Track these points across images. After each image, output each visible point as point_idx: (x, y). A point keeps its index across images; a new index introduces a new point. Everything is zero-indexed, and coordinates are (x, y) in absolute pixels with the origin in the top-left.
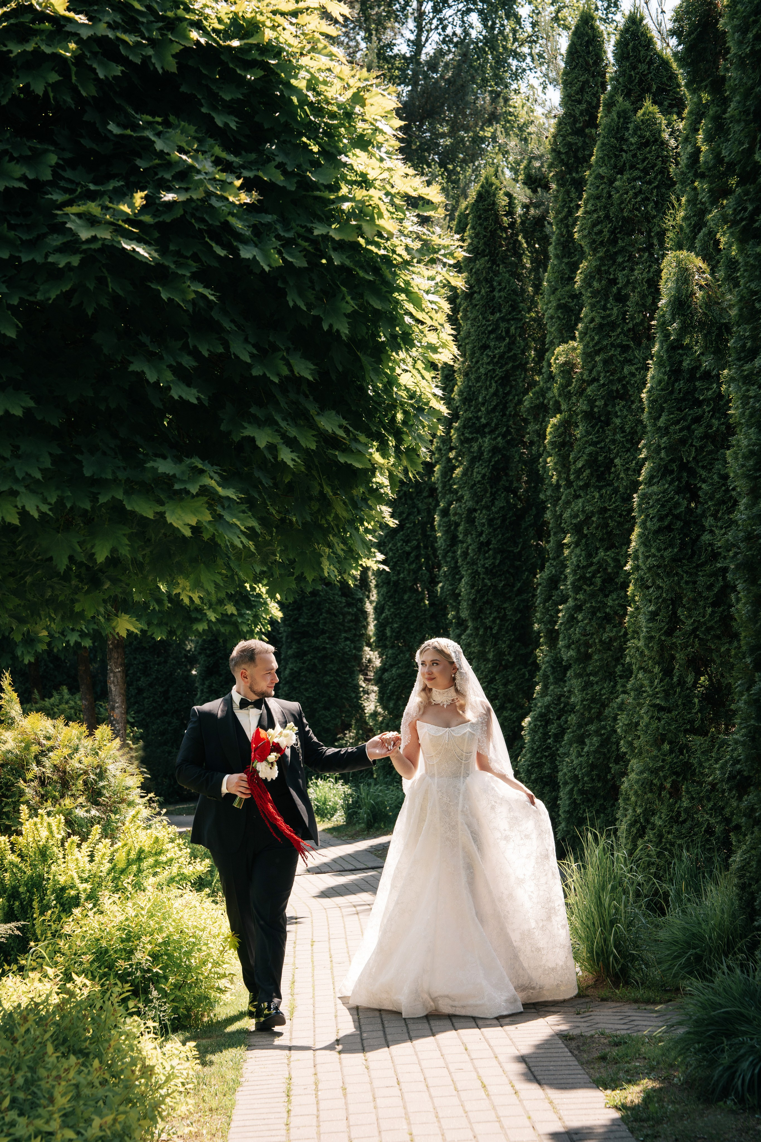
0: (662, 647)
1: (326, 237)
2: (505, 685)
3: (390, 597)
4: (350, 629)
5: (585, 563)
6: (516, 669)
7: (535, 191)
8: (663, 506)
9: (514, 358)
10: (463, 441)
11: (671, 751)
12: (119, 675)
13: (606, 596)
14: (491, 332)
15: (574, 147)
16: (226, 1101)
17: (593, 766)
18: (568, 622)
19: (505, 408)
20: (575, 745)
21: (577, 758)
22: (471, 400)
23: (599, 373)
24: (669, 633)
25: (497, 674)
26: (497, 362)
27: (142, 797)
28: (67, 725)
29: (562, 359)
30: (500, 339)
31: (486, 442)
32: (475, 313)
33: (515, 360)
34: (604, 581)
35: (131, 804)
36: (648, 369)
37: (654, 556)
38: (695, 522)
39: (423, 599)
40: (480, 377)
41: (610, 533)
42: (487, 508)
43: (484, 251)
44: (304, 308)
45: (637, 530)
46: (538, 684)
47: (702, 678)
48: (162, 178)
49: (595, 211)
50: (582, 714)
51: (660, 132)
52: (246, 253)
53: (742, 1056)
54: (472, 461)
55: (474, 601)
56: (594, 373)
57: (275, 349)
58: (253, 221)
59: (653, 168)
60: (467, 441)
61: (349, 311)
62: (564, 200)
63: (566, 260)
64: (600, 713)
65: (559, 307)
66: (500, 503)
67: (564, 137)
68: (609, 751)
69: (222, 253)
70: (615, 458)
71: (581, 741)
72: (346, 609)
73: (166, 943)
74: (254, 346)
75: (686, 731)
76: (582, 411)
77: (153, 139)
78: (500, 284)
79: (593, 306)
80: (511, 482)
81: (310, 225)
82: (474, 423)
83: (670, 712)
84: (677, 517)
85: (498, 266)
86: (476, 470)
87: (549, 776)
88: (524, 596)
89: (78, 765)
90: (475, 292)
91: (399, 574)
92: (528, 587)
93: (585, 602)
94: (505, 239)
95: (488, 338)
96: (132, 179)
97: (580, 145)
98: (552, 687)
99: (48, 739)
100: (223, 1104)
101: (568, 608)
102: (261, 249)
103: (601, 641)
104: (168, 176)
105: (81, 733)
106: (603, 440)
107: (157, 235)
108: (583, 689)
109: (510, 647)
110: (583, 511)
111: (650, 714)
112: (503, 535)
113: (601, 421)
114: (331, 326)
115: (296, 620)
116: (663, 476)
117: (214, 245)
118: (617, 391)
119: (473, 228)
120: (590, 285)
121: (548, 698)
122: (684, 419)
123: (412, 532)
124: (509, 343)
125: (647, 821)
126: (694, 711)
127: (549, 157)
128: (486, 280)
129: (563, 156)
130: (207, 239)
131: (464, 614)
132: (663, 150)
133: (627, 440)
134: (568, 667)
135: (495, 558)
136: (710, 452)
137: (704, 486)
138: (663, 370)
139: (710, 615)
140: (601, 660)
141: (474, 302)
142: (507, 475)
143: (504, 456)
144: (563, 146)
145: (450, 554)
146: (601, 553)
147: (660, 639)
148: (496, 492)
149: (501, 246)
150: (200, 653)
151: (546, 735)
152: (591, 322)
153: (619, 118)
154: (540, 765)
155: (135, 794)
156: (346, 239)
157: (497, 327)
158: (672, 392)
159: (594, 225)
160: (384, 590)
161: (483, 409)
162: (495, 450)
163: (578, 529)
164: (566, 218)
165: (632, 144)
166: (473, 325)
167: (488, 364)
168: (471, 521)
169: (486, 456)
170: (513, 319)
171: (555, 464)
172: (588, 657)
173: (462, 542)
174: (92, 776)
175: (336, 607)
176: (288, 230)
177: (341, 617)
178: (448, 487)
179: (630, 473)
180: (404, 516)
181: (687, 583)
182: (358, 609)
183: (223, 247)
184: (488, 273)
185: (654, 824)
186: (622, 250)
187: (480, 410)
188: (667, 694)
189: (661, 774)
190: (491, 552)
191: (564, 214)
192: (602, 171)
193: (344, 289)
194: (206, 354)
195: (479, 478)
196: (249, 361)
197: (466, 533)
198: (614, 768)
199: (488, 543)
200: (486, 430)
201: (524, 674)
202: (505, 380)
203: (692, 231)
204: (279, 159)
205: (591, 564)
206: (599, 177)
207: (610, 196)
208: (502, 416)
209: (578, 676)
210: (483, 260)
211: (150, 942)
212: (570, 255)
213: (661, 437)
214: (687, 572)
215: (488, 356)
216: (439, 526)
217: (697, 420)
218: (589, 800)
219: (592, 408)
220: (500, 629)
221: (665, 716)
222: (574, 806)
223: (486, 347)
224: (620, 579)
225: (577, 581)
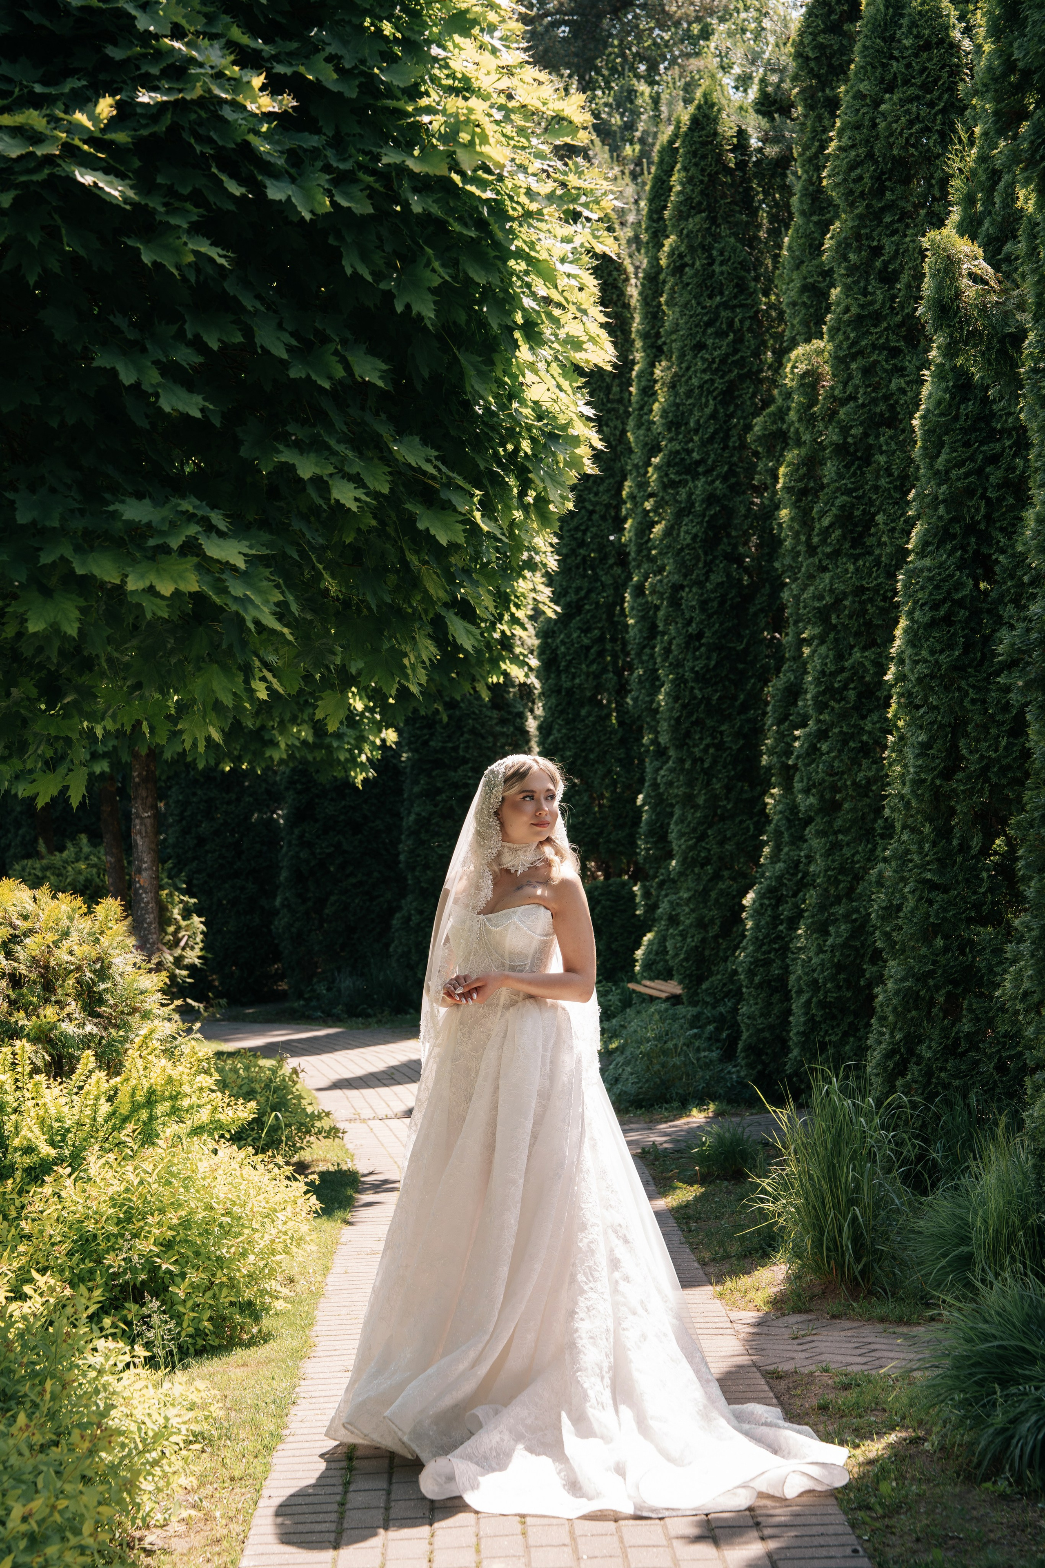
0: (937, 796)
1: (402, 170)
2: (721, 843)
3: (562, 712)
5: (833, 668)
6: (737, 820)
7: (771, 118)
8: (937, 587)
9: (741, 364)
10: (667, 484)
11: (946, 949)
12: (148, 821)
13: (864, 717)
14: (709, 324)
15: (828, 51)
16: (257, 1465)
17: (839, 967)
18: (808, 754)
19: (727, 437)
20: (814, 936)
21: (817, 954)
22: (678, 426)
23: (857, 387)
24: (947, 774)
25: (710, 827)
26: (717, 369)
27: (162, 1005)
28: (54, 897)
29: (802, 367)
30: (721, 334)
31: (699, 487)
32: (686, 296)
33: (742, 367)
34: (860, 695)
35: (146, 1015)
36: (922, 382)
37: (926, 661)
38: (989, 611)
39: (609, 715)
40: (691, 391)
41: (869, 624)
42: (700, 584)
43: (700, 203)
44: (369, 278)
45: (903, 623)
46: (765, 843)
47: (997, 842)
48: (147, 74)
49: (853, 146)
50: (825, 890)
51: (946, 28)
52: (276, 192)
53: (1023, 1414)
54: (680, 514)
55: (678, 720)
56: (850, 389)
57: (325, 340)
58: (289, 144)
59: (935, 82)
60: (673, 484)
61: (436, 284)
62: (814, 130)
63: (815, 218)
64: (851, 889)
65: (804, 288)
66: (716, 578)
67: (814, 35)
68: (863, 945)
69: (236, 190)
70: (878, 513)
71: (822, 930)
72: (498, 728)
73: (186, 1224)
74: (292, 334)
75: (970, 921)
76: (831, 444)
77: (134, 12)
78: (722, 254)
79: (847, 289)
80: (735, 547)
81: (376, 150)
82: (683, 459)
83: (946, 891)
84: (960, 603)
85: (719, 226)
86: (684, 528)
89: (66, 957)
90: (686, 265)
91: (574, 678)
92: (756, 700)
93: (833, 725)
94: (730, 186)
95: (704, 333)
96: (102, 77)
97: (835, 47)
98: (786, 849)
99: (25, 918)
100: (251, 1470)
101: (809, 735)
102: (301, 187)
103: (854, 783)
104: (155, 71)
105: (74, 911)
106: (862, 487)
107: (137, 163)
108: (828, 854)
109: (729, 788)
110: (831, 591)
111: (918, 893)
112: (721, 624)
113: (858, 459)
114: (408, 307)
115: (426, 743)
116: (941, 543)
117: (224, 178)
118: (882, 414)
119: (685, 169)
120: (846, 259)
121: (780, 865)
122: (972, 458)
123: (593, 617)
124: (734, 341)
125: (911, 1052)
126: (982, 890)
127: (792, 66)
128: (703, 247)
129: (812, 64)
130: (214, 170)
131: (664, 739)
132: (952, 55)
133: (895, 488)
134: (809, 821)
135: (709, 658)
136: (1011, 508)
137: (1001, 558)
138: (944, 385)
139: (1006, 748)
140: (853, 810)
141: (685, 279)
142: (729, 535)
143: (724, 508)
144: (813, 49)
145: (647, 650)
146: (857, 654)
147: (933, 782)
148: (712, 561)
149: (724, 196)
150: (287, 789)
151: (776, 920)
152: (845, 313)
153: (887, 8)
154: (767, 963)
155: (152, 1001)
156: (431, 173)
157: (717, 316)
158: (956, 418)
159: (852, 168)
160: (553, 700)
161: (696, 438)
162: (711, 499)
163: (823, 616)
164: (816, 156)
165: (906, 48)
166: (682, 314)
167: (704, 371)
168: (675, 603)
169: (698, 508)
170: (741, 306)
171: (792, 519)
172: (836, 806)
173: (662, 634)
174: (89, 974)
175: (483, 725)
176: (344, 160)
177: (491, 739)
178: (645, 553)
179: (896, 535)
180: (583, 593)
181: (973, 702)
182: (516, 728)
183: (241, 182)
184: (704, 237)
185: (920, 1057)
186: (890, 207)
187: (692, 440)
188: (943, 863)
189: (931, 982)
190: (703, 649)
191: (813, 150)
192: (864, 87)
193: (427, 249)
194: (215, 346)
195: (688, 541)
196: (285, 356)
197: (668, 621)
198: (870, 970)
199: (700, 635)
200: (700, 470)
201: (748, 829)
202: (728, 396)
203: (989, 179)
204: (330, 50)
205: (842, 670)
206: (859, 96)
207: (874, 125)
208: (723, 449)
209: (821, 834)
210: (698, 219)
211: (160, 1224)
212: (822, 210)
213: (939, 485)
214: (973, 687)
215: (704, 360)
216: (632, 608)
217: (994, 459)
218: (834, 1017)
219: (845, 438)
220: (715, 762)
221: (939, 897)
222: (812, 1024)
223: (700, 346)
224: (878, 694)
225: (820, 694)
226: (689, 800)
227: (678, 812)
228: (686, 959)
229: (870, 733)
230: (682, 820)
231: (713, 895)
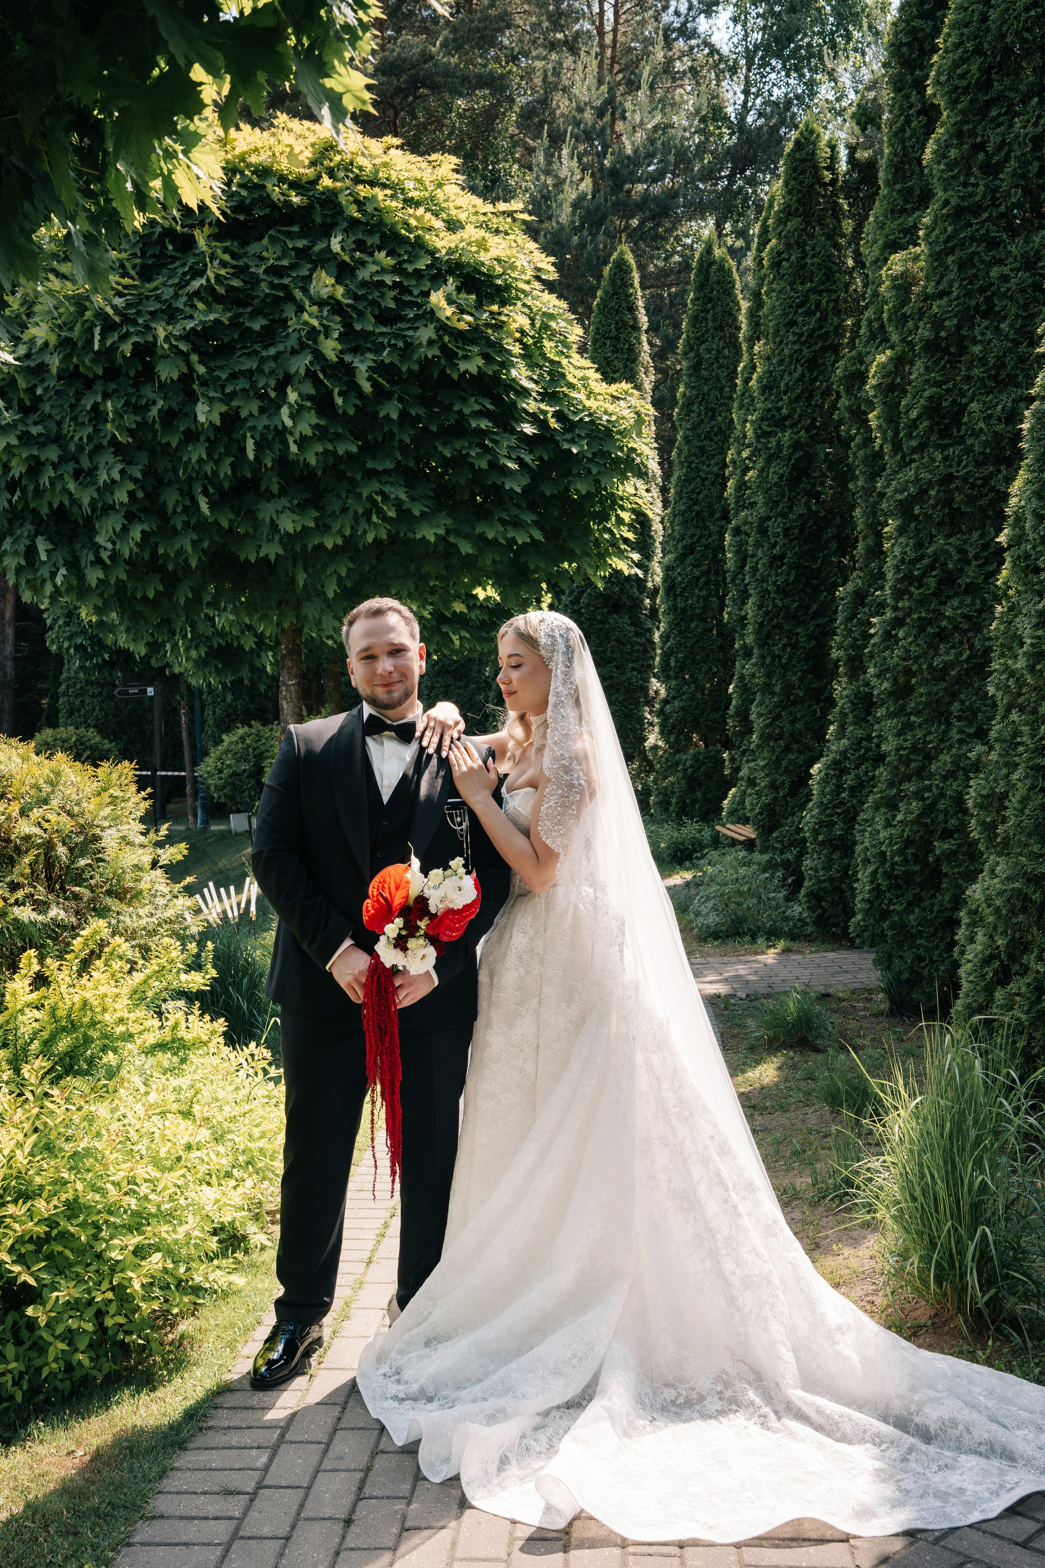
2: (792, 723)
3: (677, 625)
4: (637, 660)
5: (913, 556)
6: (806, 705)
7: (863, 129)
10: (761, 435)
14: (799, 306)
17: (908, 843)
18: (885, 641)
19: (811, 397)
20: (883, 810)
21: (885, 828)
22: (771, 389)
23: (951, 281)
25: (785, 709)
26: (805, 342)
29: (897, 271)
30: (810, 313)
31: (786, 437)
34: (940, 582)
42: (784, 515)
43: (797, 210)
46: (831, 723)
50: (896, 768)
54: (769, 460)
55: (761, 624)
56: (944, 283)
60: (766, 435)
64: (923, 768)
66: (799, 510)
70: (970, 402)
71: (892, 805)
72: (636, 639)
76: (923, 341)
78: (813, 249)
79: (948, 185)
80: (813, 486)
82: (775, 415)
85: (814, 227)
86: (772, 471)
87: (841, 838)
88: (821, 621)
90: (785, 260)
91: (688, 600)
92: (828, 608)
93: (910, 611)
94: (823, 197)
95: (796, 312)
98: (850, 728)
101: (885, 622)
103: (930, 666)
106: (951, 379)
108: (901, 734)
109: (800, 679)
110: (917, 482)
112: (801, 547)
113: (950, 354)
118: (977, 306)
121: (845, 742)
124: (820, 319)
128: (798, 243)
131: (751, 642)
135: (788, 575)
140: (928, 694)
141: (782, 271)
142: (809, 476)
143: (806, 453)
146: (939, 542)
148: (795, 497)
149: (819, 203)
151: (839, 788)
154: (830, 824)
157: (807, 299)
159: (957, 66)
160: (673, 617)
161: (785, 398)
162: (796, 445)
163: (905, 509)
167: (794, 343)
168: (763, 531)
169: (785, 452)
170: (827, 291)
171: (881, 420)
172: (909, 690)
173: (753, 556)
182: (647, 640)
184: (800, 236)
187: (781, 399)
190: (784, 568)
195: (776, 480)
197: (758, 545)
199: (782, 557)
200: (788, 423)
201: (815, 712)
205: (922, 557)
207: (985, 20)
209: (893, 716)
210: (794, 222)
215: (794, 334)
216: (730, 546)
218: (898, 887)
219: (938, 333)
220: (790, 659)
222: (877, 891)
223: (792, 324)
224: (959, 581)
225: (899, 581)
226: (767, 688)
227: (758, 697)
228: (761, 813)
229: (949, 618)
230: (761, 704)
231: (784, 763)
